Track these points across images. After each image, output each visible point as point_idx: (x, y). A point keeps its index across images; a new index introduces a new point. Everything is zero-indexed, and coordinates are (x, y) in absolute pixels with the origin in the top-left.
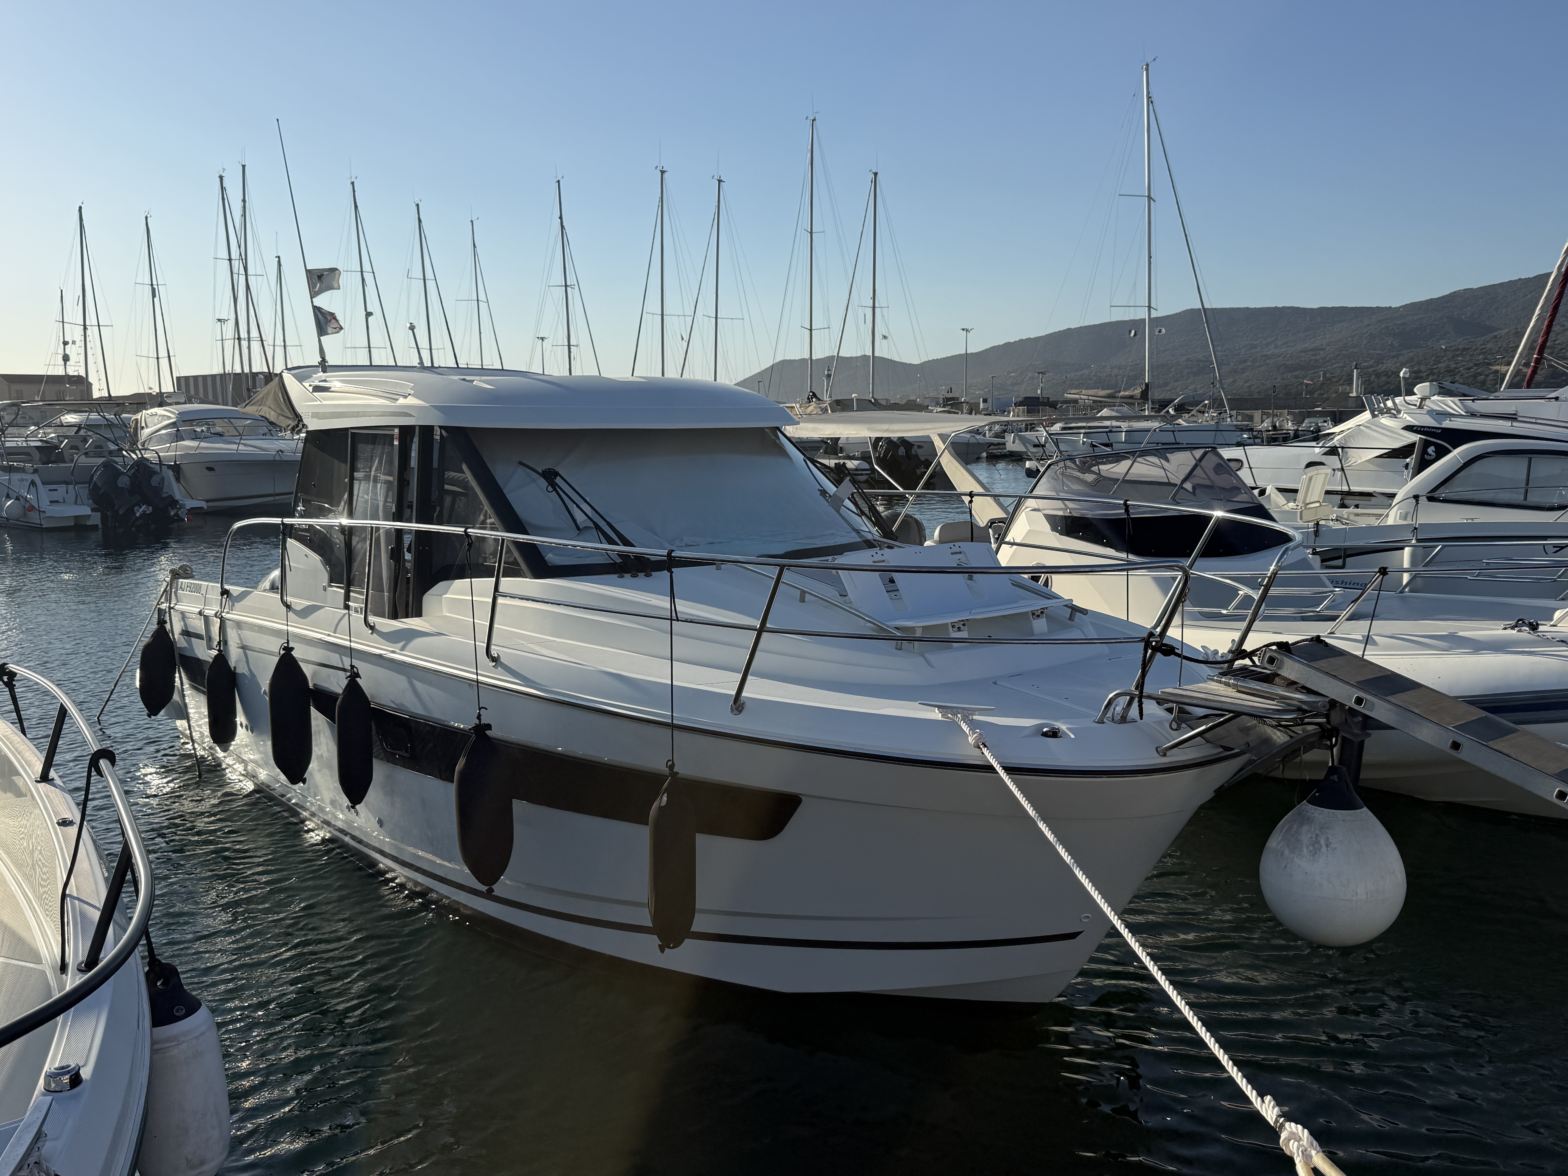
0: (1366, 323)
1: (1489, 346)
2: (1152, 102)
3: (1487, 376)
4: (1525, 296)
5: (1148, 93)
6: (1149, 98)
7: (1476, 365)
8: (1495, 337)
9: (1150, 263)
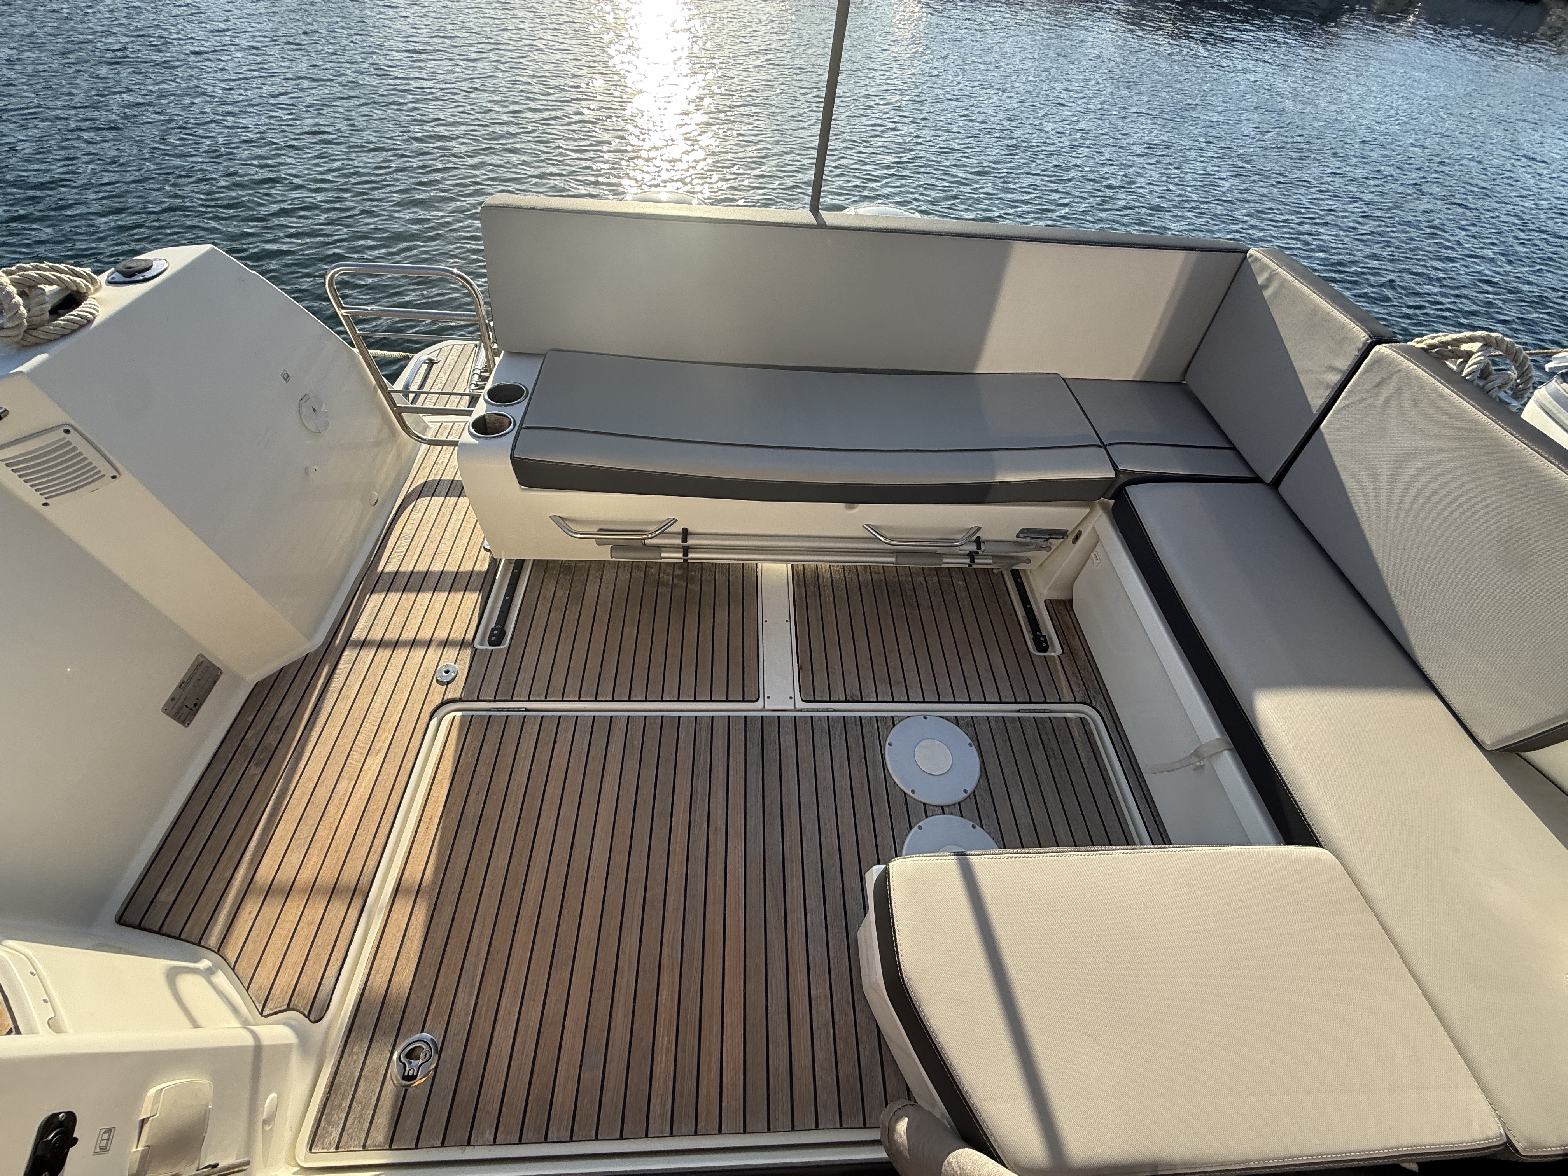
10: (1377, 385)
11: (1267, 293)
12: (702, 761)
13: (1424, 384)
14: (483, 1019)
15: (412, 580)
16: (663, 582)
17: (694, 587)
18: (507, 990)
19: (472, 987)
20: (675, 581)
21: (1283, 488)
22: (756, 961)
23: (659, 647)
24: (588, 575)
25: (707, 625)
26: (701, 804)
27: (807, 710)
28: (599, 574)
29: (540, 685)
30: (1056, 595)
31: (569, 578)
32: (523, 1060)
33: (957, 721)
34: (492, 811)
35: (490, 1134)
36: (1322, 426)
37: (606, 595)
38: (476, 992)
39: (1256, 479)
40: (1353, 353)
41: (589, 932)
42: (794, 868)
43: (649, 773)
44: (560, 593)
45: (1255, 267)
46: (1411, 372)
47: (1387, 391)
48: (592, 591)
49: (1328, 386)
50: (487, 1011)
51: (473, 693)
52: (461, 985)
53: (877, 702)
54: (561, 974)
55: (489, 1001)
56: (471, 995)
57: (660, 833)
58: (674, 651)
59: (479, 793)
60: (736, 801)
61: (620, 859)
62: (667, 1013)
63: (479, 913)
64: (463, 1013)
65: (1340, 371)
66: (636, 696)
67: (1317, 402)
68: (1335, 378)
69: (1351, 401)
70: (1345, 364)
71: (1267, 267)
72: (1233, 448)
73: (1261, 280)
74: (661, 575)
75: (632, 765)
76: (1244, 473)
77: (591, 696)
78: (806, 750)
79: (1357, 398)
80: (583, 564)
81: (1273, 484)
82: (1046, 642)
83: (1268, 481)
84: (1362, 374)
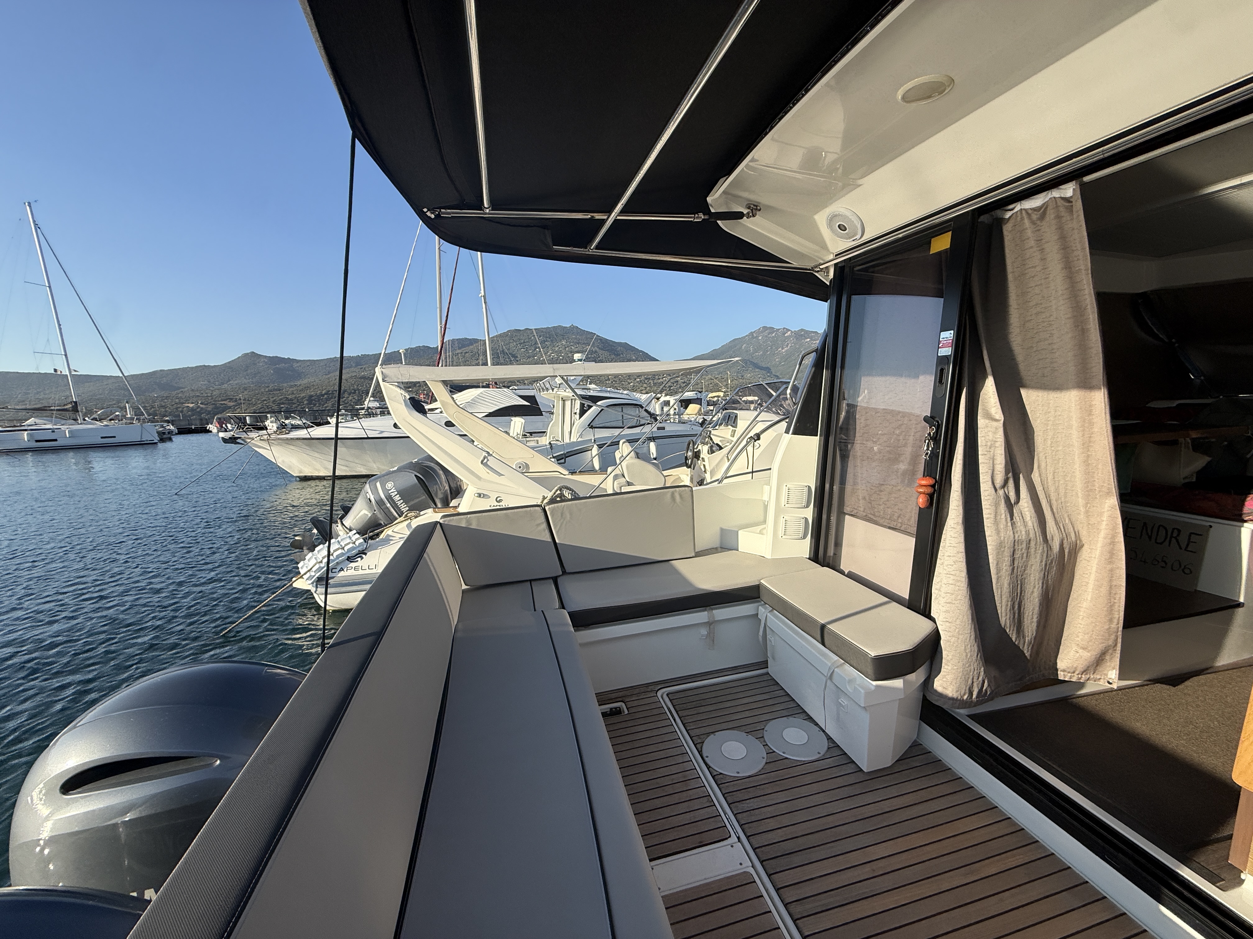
0: (105, 383)
1: (180, 395)
2: (39, 228)
3: (183, 408)
4: (192, 374)
5: (34, 221)
6: (36, 225)
7: (176, 404)
8: (182, 391)
9: (60, 329)
10: (562, 516)
21: (568, 570)
27: (736, 832)
33: (698, 744)
36: (557, 541)
49: (545, 531)
65: (543, 523)
67: (549, 539)
68: (545, 525)
69: (558, 527)
70: (543, 519)
81: (564, 573)
82: (616, 708)
83: (561, 573)
84: (552, 517)
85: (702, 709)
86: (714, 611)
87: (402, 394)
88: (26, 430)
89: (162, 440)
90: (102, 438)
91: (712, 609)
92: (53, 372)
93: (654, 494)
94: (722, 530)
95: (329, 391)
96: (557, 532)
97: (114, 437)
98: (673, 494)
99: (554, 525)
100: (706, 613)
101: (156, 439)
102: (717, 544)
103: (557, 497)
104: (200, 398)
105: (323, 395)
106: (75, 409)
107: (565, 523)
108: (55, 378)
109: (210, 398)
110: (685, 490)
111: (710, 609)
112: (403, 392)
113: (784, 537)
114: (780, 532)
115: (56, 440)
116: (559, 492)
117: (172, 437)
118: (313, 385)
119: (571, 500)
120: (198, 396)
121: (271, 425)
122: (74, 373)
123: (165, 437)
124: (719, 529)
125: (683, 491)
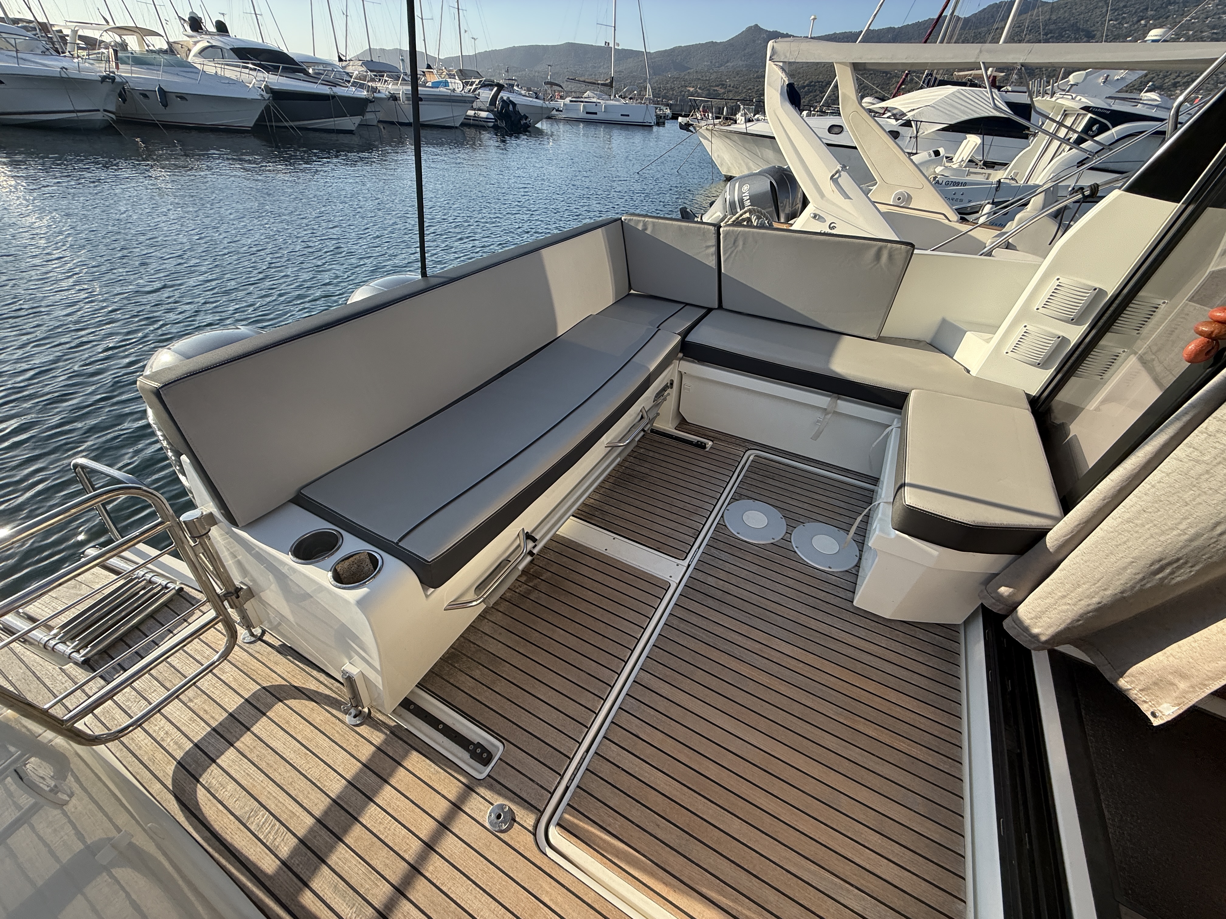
3: (686, 92)
7: (681, 86)
8: (690, 72)
10: (734, 243)
11: (648, 232)
12: (704, 636)
13: (753, 233)
14: (870, 885)
15: (330, 825)
16: (525, 592)
17: (546, 576)
18: (849, 856)
19: (841, 888)
20: (531, 584)
21: (725, 305)
22: (859, 667)
23: (589, 622)
24: (474, 644)
25: (588, 583)
26: (737, 651)
27: (691, 561)
28: (480, 634)
29: (570, 727)
30: (676, 423)
31: (465, 659)
32: (905, 858)
33: (734, 499)
34: (682, 818)
35: (959, 904)
36: (723, 271)
37: (505, 637)
38: (847, 885)
39: (709, 310)
40: (714, 237)
41: (816, 770)
42: (802, 619)
43: (699, 675)
44: (477, 674)
45: (632, 224)
46: (744, 231)
47: (740, 243)
48: (493, 647)
49: (712, 255)
50: (864, 879)
51: (542, 796)
52: (838, 898)
53: (704, 525)
54: (844, 804)
55: (855, 875)
56: (848, 891)
57: (751, 687)
58: (599, 614)
59: (658, 826)
60: (744, 629)
61: (763, 724)
62: (885, 737)
63: (777, 861)
64: (863, 903)
65: (713, 246)
66: (625, 656)
67: (713, 263)
68: (713, 249)
69: (727, 255)
70: (713, 242)
71: (639, 221)
72: (687, 304)
73: (640, 227)
74: (517, 591)
75: (686, 684)
76: (703, 311)
77: (606, 689)
78: (722, 575)
79: (729, 253)
80: (458, 642)
81: (720, 306)
82: (702, 443)
83: (717, 307)
84: (724, 242)
85: (770, 481)
86: (839, 401)
87: (782, 78)
88: (582, 102)
89: (658, 124)
90: (622, 115)
91: (839, 398)
92: (603, 45)
93: (853, 243)
94: (944, 321)
95: (812, 82)
96: (725, 261)
97: (628, 116)
98: (880, 250)
99: (724, 251)
100: (829, 399)
101: (653, 120)
102: (928, 337)
103: (744, 220)
104: (700, 81)
105: (804, 87)
106: (611, 85)
107: (735, 251)
108: (604, 52)
109: (707, 82)
110: (901, 248)
111: (835, 397)
112: (783, 75)
113: (1010, 354)
114: (1009, 346)
115: (596, 113)
116: (747, 215)
117: (666, 121)
118: (799, 73)
119: (756, 227)
120: (699, 79)
121: (741, 118)
122: (616, 47)
123: (660, 121)
124: (938, 319)
125: (897, 249)
